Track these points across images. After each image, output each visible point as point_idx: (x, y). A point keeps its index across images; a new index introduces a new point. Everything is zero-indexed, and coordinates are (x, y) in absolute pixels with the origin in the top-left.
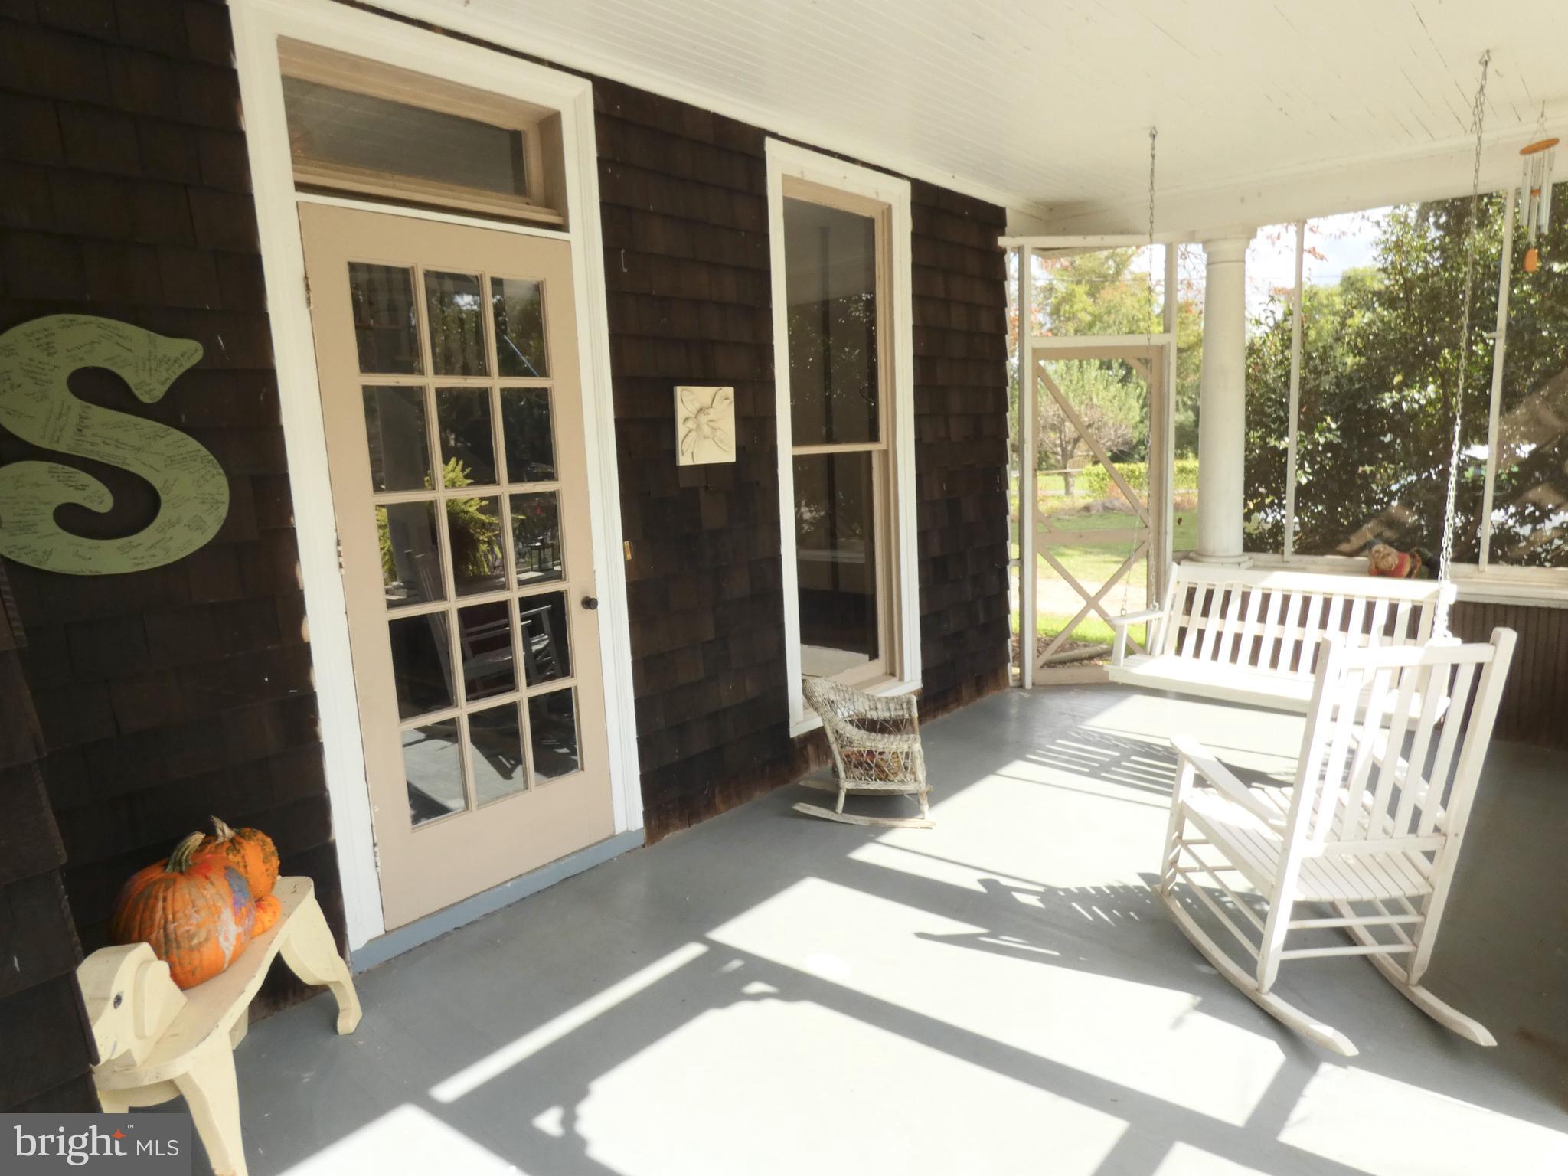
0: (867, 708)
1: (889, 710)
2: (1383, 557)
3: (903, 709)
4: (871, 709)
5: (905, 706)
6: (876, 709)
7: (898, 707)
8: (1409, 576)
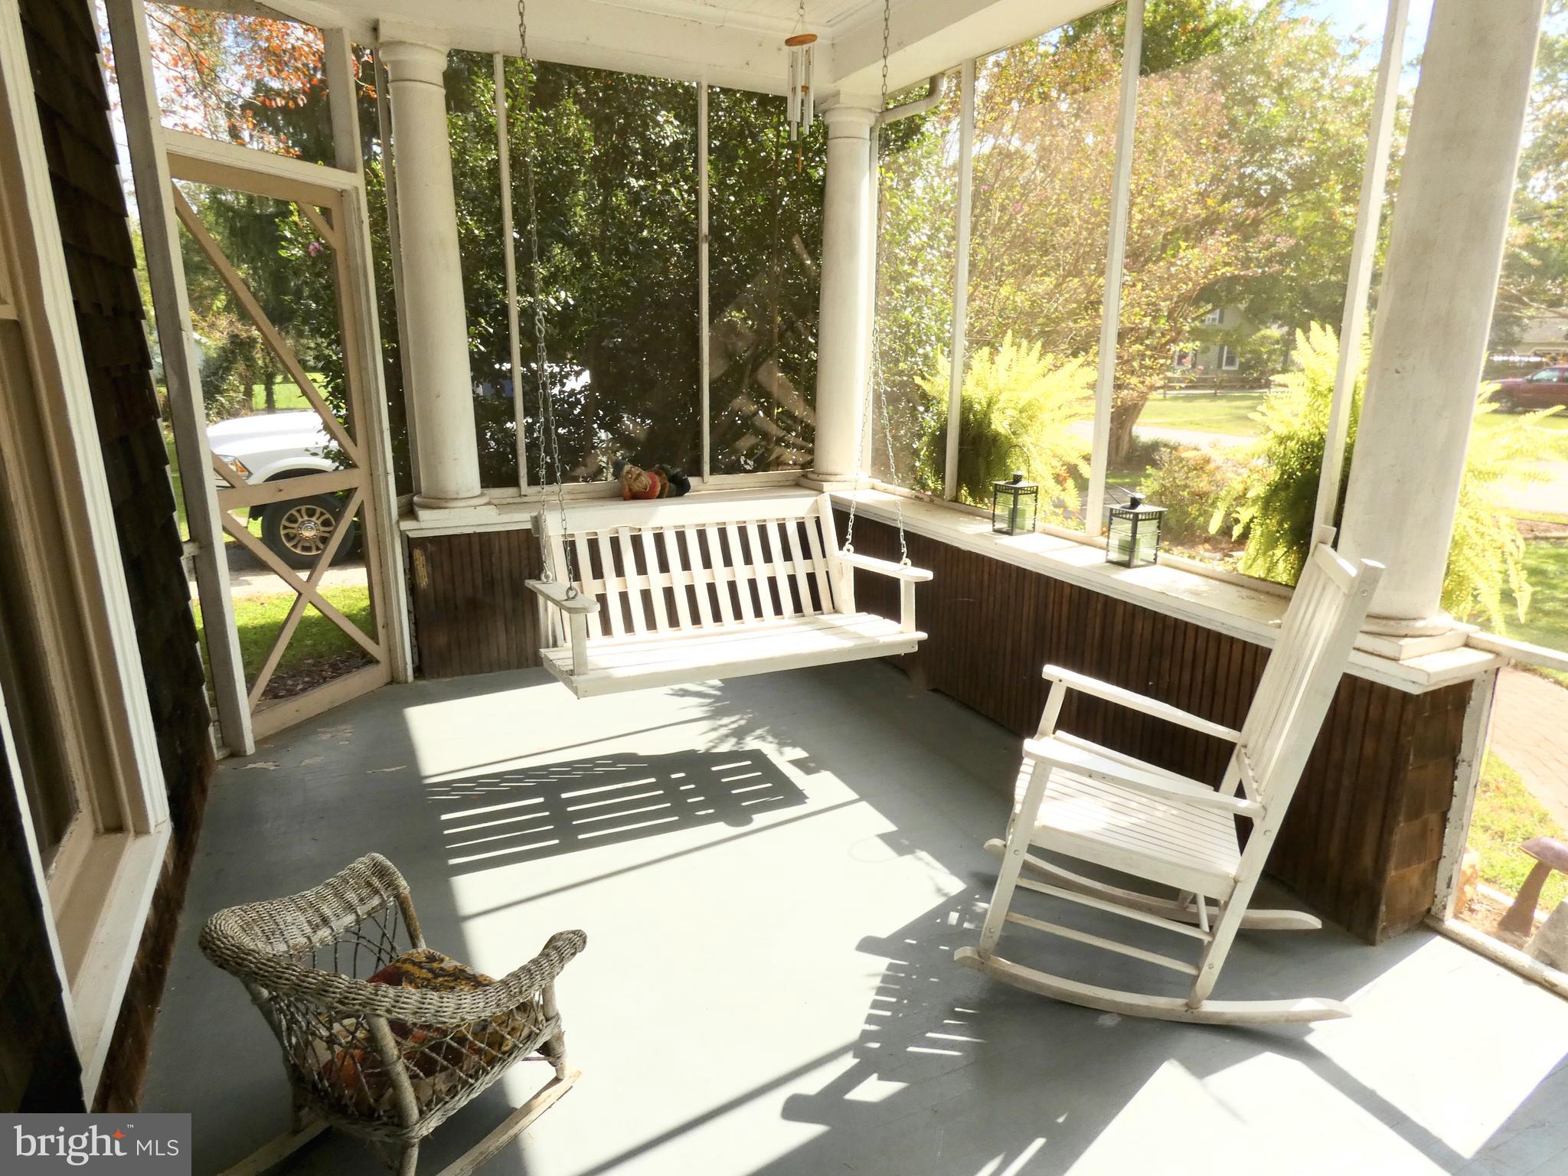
0: (308, 930)
1: (350, 908)
2: (636, 479)
3: (376, 892)
4: (315, 928)
5: (376, 882)
6: (325, 921)
7: (365, 892)
8: (660, 496)
